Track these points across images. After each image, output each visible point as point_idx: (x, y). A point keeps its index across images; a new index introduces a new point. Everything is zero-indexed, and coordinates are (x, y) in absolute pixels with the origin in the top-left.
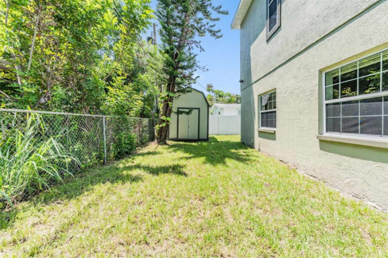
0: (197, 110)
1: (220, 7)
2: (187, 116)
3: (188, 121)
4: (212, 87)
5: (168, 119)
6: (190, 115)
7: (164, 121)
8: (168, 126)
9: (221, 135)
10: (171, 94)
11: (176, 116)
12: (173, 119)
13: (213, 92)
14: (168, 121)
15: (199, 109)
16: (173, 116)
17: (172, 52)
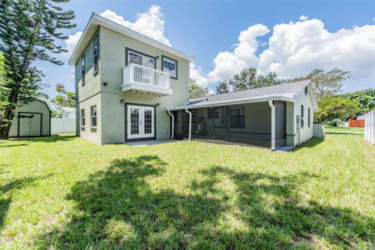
0: (40, 115)
1: (61, 47)
2: (29, 119)
3: (30, 123)
4: (63, 87)
5: (10, 121)
6: (32, 119)
7: (5, 123)
8: (9, 126)
9: (66, 133)
10: (13, 104)
11: (17, 119)
12: (15, 121)
13: (65, 93)
14: (10, 123)
15: (41, 114)
16: (15, 119)
17: (15, 76)
